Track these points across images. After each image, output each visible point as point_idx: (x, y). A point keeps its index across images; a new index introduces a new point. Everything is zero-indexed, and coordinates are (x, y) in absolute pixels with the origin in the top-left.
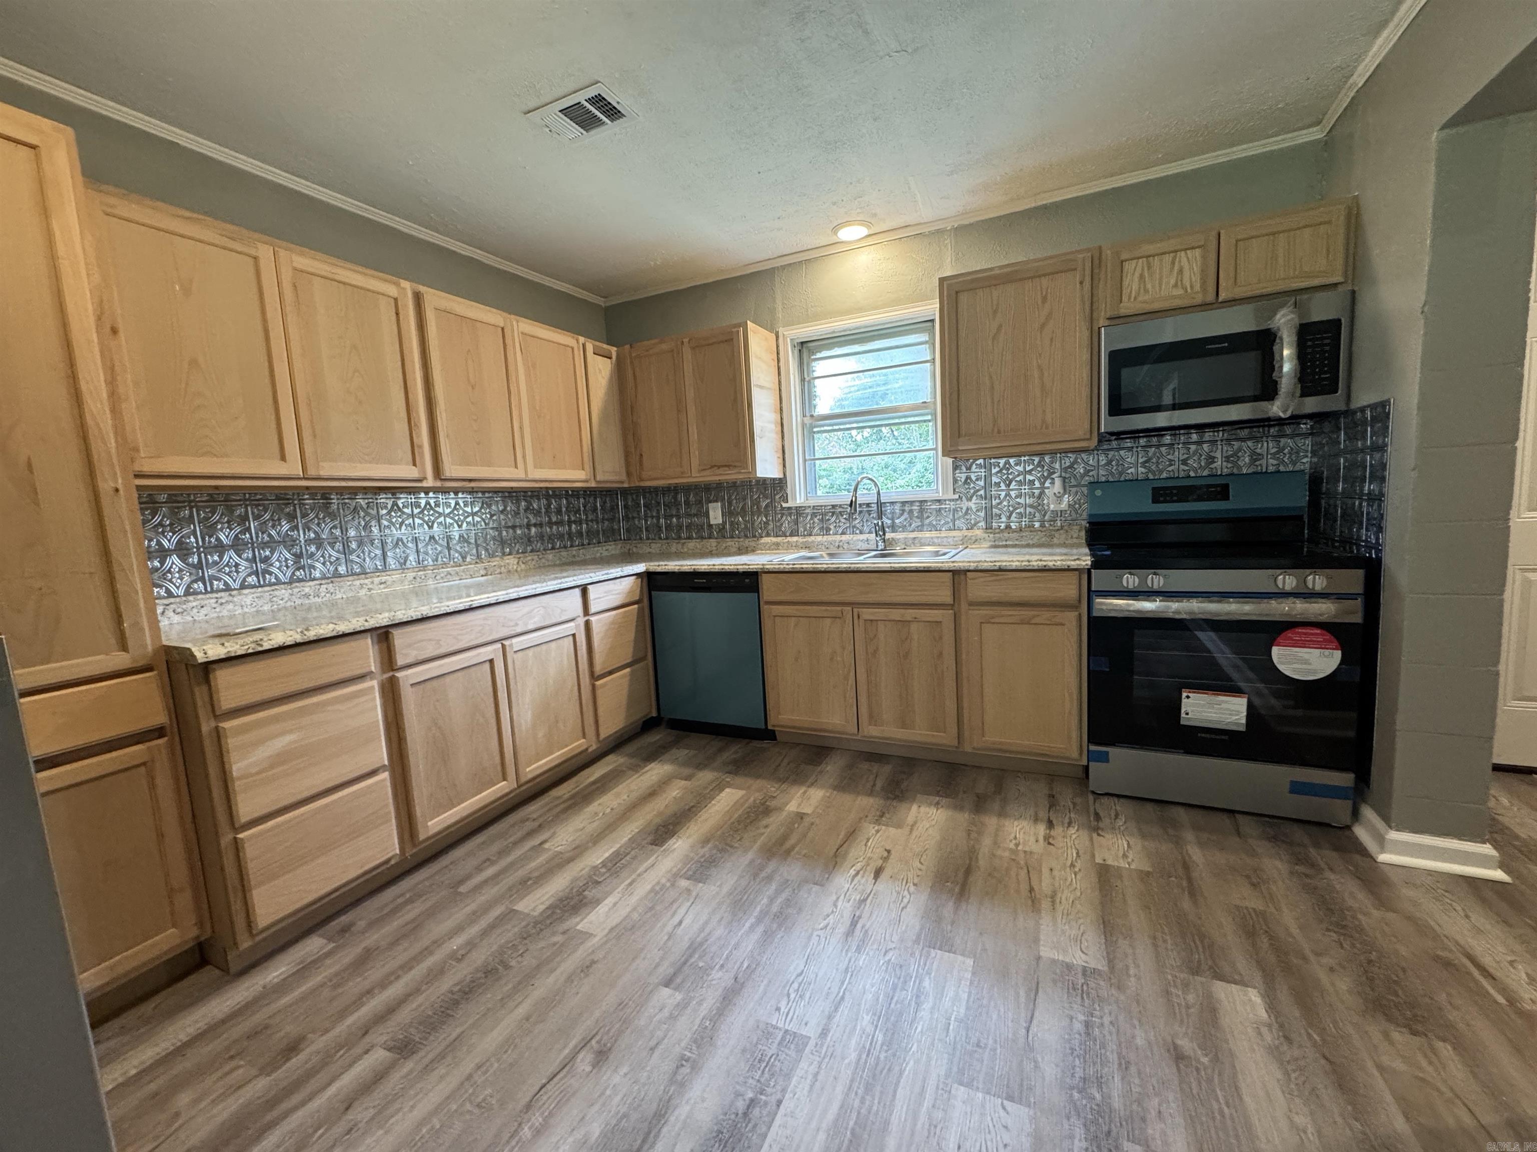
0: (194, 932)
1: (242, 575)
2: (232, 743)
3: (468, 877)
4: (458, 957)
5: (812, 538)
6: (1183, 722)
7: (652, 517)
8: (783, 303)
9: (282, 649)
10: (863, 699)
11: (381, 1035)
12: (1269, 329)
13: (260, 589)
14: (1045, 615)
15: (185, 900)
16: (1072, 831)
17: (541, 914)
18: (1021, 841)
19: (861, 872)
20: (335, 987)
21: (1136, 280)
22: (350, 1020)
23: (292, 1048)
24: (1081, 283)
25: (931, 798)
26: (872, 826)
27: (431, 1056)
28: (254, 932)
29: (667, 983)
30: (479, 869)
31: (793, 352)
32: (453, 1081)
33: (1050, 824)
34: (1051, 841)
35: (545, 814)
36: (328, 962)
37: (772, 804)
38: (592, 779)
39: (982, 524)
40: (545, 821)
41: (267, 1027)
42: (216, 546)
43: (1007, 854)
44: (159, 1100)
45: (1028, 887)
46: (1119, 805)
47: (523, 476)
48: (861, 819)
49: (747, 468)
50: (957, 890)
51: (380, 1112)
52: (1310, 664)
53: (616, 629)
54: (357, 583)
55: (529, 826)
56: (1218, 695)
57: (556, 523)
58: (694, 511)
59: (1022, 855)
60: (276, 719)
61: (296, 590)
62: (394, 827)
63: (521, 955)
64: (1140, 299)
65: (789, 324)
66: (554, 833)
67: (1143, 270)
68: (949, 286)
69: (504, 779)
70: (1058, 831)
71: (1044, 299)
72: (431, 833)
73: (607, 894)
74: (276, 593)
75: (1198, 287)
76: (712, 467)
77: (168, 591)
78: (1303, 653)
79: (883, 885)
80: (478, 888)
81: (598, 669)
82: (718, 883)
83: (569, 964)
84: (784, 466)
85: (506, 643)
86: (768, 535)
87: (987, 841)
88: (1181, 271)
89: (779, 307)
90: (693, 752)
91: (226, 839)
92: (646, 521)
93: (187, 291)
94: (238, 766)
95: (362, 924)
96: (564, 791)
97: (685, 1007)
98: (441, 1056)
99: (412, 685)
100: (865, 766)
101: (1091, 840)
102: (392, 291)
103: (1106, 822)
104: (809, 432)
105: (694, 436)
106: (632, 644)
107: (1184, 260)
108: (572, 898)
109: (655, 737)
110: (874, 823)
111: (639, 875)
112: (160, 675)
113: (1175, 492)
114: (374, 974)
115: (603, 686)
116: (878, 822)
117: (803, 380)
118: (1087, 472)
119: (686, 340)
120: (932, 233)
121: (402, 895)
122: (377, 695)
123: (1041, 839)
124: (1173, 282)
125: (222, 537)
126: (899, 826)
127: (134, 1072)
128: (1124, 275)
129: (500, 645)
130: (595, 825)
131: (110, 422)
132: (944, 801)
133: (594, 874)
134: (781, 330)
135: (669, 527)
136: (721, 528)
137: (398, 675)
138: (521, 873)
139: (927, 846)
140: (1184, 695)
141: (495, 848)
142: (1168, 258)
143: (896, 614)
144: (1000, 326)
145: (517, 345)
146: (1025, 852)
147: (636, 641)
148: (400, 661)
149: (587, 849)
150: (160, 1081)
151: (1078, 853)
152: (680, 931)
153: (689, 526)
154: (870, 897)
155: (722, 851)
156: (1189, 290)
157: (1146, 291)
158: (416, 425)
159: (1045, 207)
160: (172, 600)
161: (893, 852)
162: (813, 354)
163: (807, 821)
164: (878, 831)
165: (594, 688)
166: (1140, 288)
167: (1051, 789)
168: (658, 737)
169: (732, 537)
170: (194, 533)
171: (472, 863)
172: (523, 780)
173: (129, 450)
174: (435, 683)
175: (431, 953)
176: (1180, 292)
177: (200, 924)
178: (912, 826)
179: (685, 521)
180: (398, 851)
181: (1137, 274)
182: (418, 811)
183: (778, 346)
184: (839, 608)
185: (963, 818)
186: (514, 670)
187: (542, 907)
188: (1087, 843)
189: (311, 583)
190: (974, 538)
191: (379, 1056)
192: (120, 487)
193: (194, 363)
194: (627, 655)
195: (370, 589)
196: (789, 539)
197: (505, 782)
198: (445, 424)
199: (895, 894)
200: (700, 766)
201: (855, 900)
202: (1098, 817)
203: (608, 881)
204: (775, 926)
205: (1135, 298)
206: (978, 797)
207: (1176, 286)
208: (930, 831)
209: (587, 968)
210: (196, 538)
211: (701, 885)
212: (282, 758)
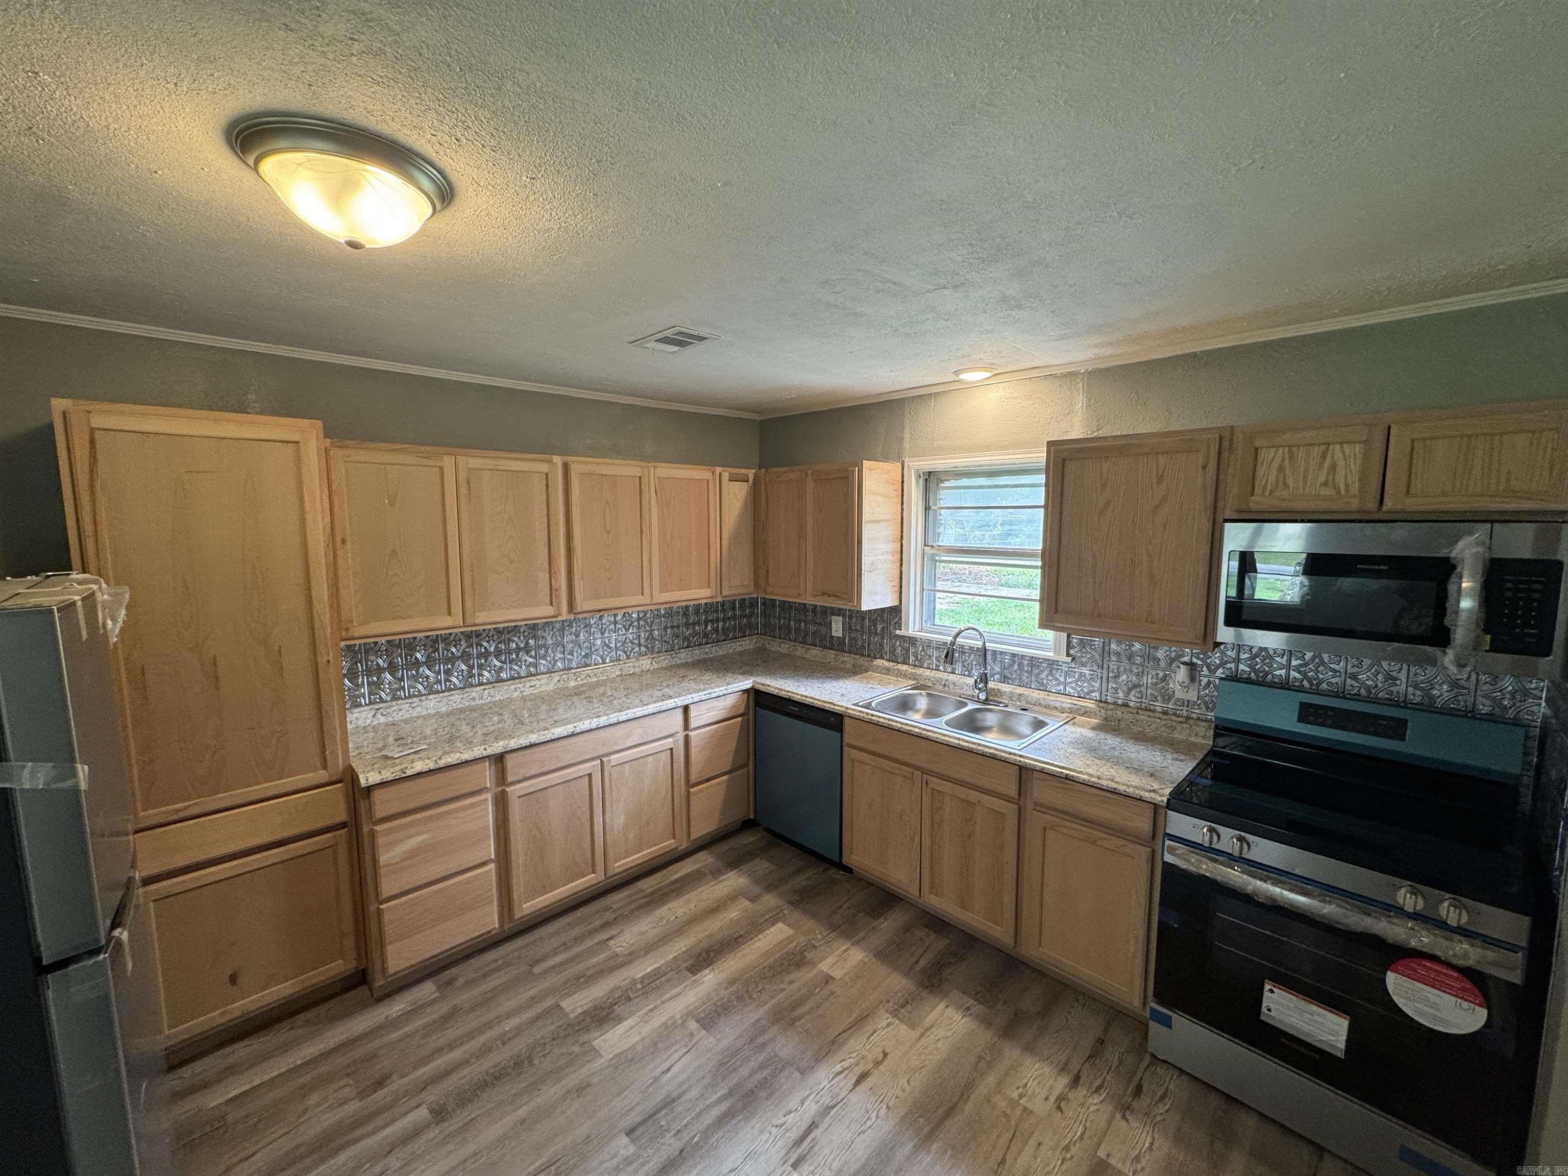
0: (353, 965)
1: (463, 647)
2: (381, 841)
3: (543, 959)
4: (505, 1040)
5: (921, 671)
6: (1263, 1018)
7: (785, 618)
8: (911, 434)
9: (419, 775)
10: (926, 865)
11: (431, 1096)
12: (1448, 558)
13: (441, 695)
14: (1113, 842)
15: (350, 942)
16: (1096, 1099)
17: (576, 1017)
18: (1029, 1093)
19: (846, 1072)
20: (424, 1036)
21: (1274, 471)
22: (421, 1071)
23: (380, 1083)
24: (1204, 467)
25: (966, 998)
26: (887, 1015)
27: (452, 1128)
28: (386, 975)
29: (629, 1133)
30: (555, 952)
31: (917, 482)
32: (454, 1160)
33: (1076, 1081)
34: (1063, 1104)
35: (624, 907)
36: (429, 1010)
37: (809, 955)
38: (677, 876)
39: (1096, 695)
40: (620, 915)
41: (375, 1056)
42: (415, 664)
43: (1003, 1104)
44: (303, 1092)
45: (1000, 1158)
46: (1174, 1084)
47: (649, 602)
48: (881, 1002)
49: (852, 602)
50: (926, 1130)
51: (405, 1165)
52: (1439, 1010)
53: (716, 741)
54: (513, 687)
55: (609, 916)
56: (1312, 1003)
57: (694, 624)
58: (819, 620)
59: (1019, 1112)
60: (411, 824)
61: (466, 695)
62: (496, 909)
63: (544, 1056)
64: (1278, 493)
65: (915, 455)
66: (622, 931)
67: (1283, 461)
68: (1056, 452)
69: (594, 872)
70: (1081, 1092)
71: (1160, 480)
72: (524, 913)
73: (632, 1014)
74: (452, 698)
75: (1355, 489)
76: (824, 594)
77: (381, 698)
78: (1432, 994)
79: (859, 1098)
80: (546, 972)
81: (693, 778)
82: (718, 1037)
83: (572, 1079)
84: (901, 593)
85: (605, 759)
86: (882, 658)
87: (991, 1079)
88: (1333, 467)
89: (907, 437)
90: (773, 867)
91: (372, 908)
92: (780, 621)
93: (392, 503)
94: (384, 858)
95: (461, 981)
96: (648, 884)
97: (631, 1163)
98: (458, 1132)
99: (519, 797)
100: (921, 933)
101: (1110, 1122)
102: (544, 467)
103: (1145, 1100)
104: (931, 562)
105: (811, 564)
106: (732, 755)
107: (1338, 455)
108: (604, 1009)
109: (749, 839)
110: (891, 1013)
111: (662, 1003)
112: (346, 786)
113: (1329, 713)
114: (450, 1034)
115: (696, 793)
116: (895, 1013)
117: (927, 508)
118: (1223, 664)
119: (810, 472)
120: (1064, 376)
121: (496, 961)
122: (490, 803)
123: (1053, 1099)
124: (1322, 479)
125: (418, 655)
126: (913, 1026)
127: (299, 1063)
128: (1259, 464)
129: (599, 761)
130: (656, 931)
131: (328, 615)
132: (978, 1008)
133: (631, 989)
134: (906, 460)
135: (797, 630)
136: (841, 641)
137: (507, 789)
138: (582, 966)
139: (927, 1062)
140: (1267, 987)
141: (576, 932)
142: (1316, 451)
143: (962, 792)
144: (1108, 503)
145: (653, 488)
146: (1025, 1109)
147: (736, 751)
148: (510, 779)
149: (638, 957)
150: (308, 1077)
151: (1083, 1134)
152: (664, 1079)
153: (814, 633)
154: (839, 1106)
155: (740, 998)
156: (1343, 492)
157: (1285, 485)
158: (555, 573)
159: (1194, 355)
160: (382, 705)
161: (889, 1056)
162: (942, 481)
163: (830, 987)
164: (888, 1025)
165: (688, 794)
166: (1277, 481)
167: (1106, 1030)
168: (752, 839)
169: (850, 652)
170: (401, 655)
171: (554, 942)
172: (610, 874)
173: (341, 625)
174: (539, 794)
175: (490, 1028)
176: (1328, 492)
177: (359, 958)
178: (927, 1030)
179: (812, 628)
180: (497, 926)
181: (1275, 465)
182: (515, 896)
183: (903, 476)
184: (910, 770)
185: (985, 1037)
186: (610, 781)
187: (580, 1010)
188: (1103, 1124)
189: (479, 688)
190: (1083, 710)
191: (423, 1113)
192: (331, 659)
193: (394, 552)
194: (726, 763)
195: (522, 692)
196: (900, 666)
197: (593, 875)
198: (580, 568)
199: (863, 1110)
200: (770, 887)
201: (824, 1104)
202: (1138, 1090)
203: (637, 1000)
204: (740, 1105)
205: (1271, 493)
206: (1016, 1015)
207: (1325, 484)
208: (940, 1045)
209: (582, 1089)
210: (402, 659)
211: (704, 1032)
212: (413, 854)
